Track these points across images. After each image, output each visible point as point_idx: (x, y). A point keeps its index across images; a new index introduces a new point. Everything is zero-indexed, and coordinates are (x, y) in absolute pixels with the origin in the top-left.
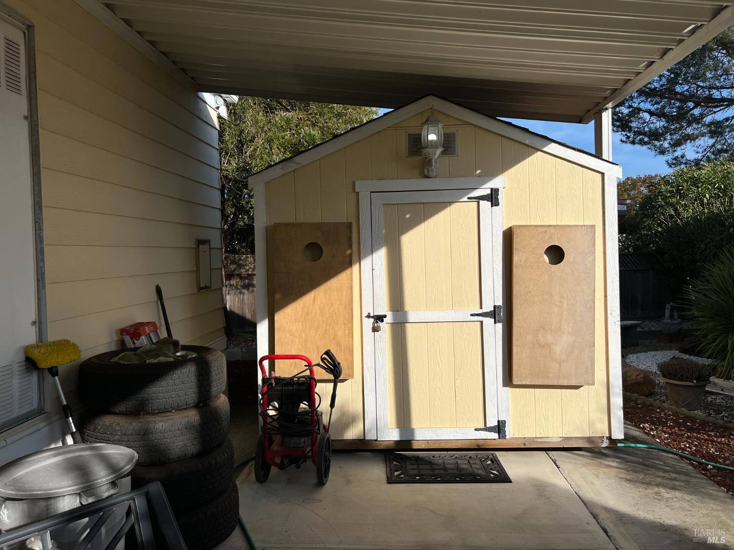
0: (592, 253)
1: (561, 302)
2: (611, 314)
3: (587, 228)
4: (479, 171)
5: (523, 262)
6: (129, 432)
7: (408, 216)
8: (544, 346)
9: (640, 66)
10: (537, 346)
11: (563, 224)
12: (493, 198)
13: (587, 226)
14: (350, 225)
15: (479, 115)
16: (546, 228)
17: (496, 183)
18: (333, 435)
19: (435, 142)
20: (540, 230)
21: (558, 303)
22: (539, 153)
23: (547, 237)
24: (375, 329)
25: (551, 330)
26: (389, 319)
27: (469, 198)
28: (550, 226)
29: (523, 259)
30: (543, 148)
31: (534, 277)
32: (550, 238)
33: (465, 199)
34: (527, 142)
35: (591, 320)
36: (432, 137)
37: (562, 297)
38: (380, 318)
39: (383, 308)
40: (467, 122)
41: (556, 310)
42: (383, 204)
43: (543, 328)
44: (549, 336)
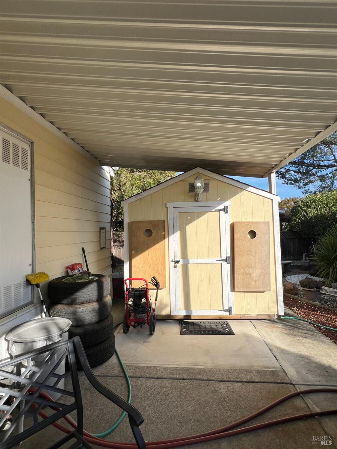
0: (269, 233)
1: (255, 255)
2: (277, 260)
4: (219, 199)
6: (69, 312)
7: (189, 218)
11: (256, 221)
12: (225, 210)
13: (266, 222)
14: (164, 222)
15: (219, 175)
16: (248, 223)
17: (227, 203)
18: (156, 313)
19: (201, 186)
20: (246, 223)
21: (254, 256)
22: (245, 191)
23: (248, 227)
24: (175, 267)
25: (251, 267)
26: (181, 262)
27: (215, 210)
28: (250, 222)
29: (239, 236)
30: (247, 189)
32: (250, 227)
33: (214, 210)
34: (239, 186)
35: (268, 263)
36: (199, 184)
37: (256, 253)
38: (177, 262)
39: (179, 258)
40: (214, 178)
42: (179, 213)
43: (248, 266)
44: (250, 270)
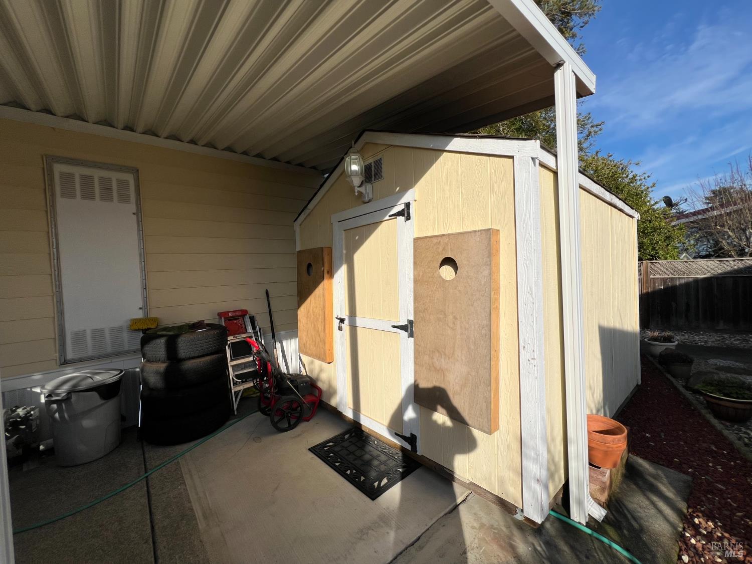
0: (488, 265)
1: (454, 323)
2: (524, 347)
3: (481, 234)
4: (398, 189)
7: (357, 238)
8: (438, 371)
10: (433, 368)
12: (405, 213)
21: (451, 325)
22: (445, 154)
23: (441, 248)
24: (340, 329)
25: (445, 354)
27: (389, 216)
28: (443, 235)
29: (421, 274)
30: (445, 148)
31: (430, 293)
32: (444, 249)
33: (387, 218)
34: (432, 146)
38: (342, 321)
41: (449, 332)
42: (345, 230)
43: (438, 351)
44: (443, 360)
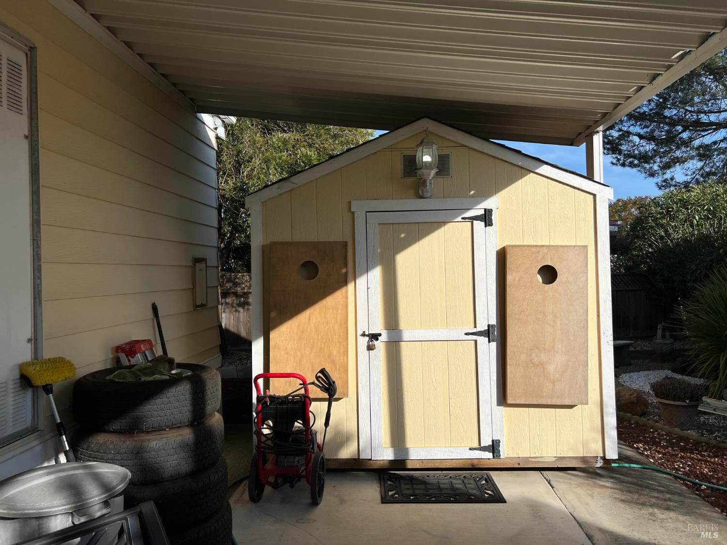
0: (585, 273)
1: (554, 321)
2: (605, 334)
3: (579, 248)
4: (472, 192)
5: (516, 281)
6: (124, 450)
7: (403, 235)
8: (537, 366)
9: (630, 91)
10: (531, 365)
11: (556, 244)
12: (486, 218)
13: (579, 246)
14: (345, 244)
15: (473, 137)
16: (539, 248)
17: (488, 204)
18: (327, 454)
19: (430, 163)
20: (534, 250)
22: (532, 174)
23: (540, 257)
24: (370, 348)
25: (545, 349)
26: (383, 338)
27: (463, 218)
28: (543, 246)
29: (517, 279)
30: (536, 170)
31: (528, 296)
32: (543, 258)
33: (459, 219)
34: (520, 163)
35: (584, 339)
36: (427, 158)
37: (555, 316)
38: (375, 337)
39: (378, 327)
40: (462, 144)
41: (549, 329)
42: (379, 224)
43: (537, 348)
44: (542, 355)
